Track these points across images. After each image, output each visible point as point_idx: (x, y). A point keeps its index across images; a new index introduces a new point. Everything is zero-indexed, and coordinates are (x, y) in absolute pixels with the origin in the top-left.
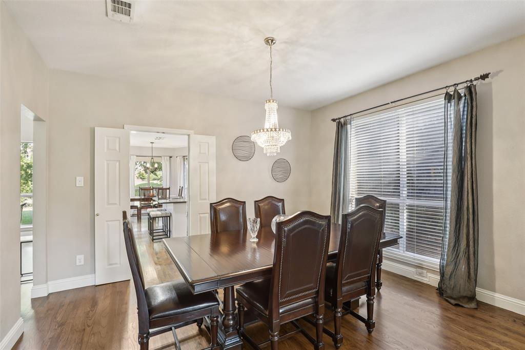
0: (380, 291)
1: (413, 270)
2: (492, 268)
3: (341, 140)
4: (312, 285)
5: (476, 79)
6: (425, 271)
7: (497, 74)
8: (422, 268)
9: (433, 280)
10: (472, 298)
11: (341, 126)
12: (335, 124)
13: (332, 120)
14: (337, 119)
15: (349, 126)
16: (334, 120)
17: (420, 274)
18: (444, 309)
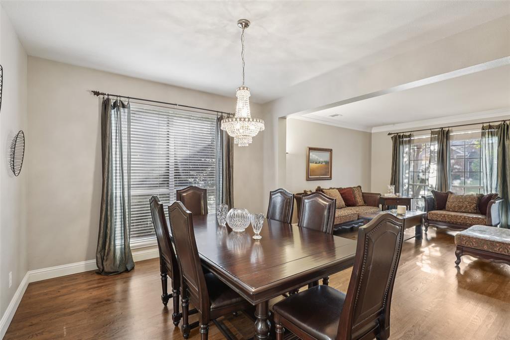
14: (104, 94)
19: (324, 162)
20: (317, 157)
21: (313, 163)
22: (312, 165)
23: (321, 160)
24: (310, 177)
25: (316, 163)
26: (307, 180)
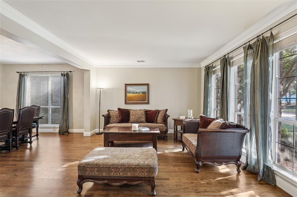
0: (38, 137)
1: (52, 129)
2: (73, 123)
3: (22, 82)
4: (7, 130)
5: (69, 72)
6: (56, 129)
7: (74, 71)
8: (55, 128)
9: (57, 131)
10: (67, 132)
11: (22, 76)
12: (18, 74)
13: (17, 72)
14: (19, 72)
15: (26, 77)
16: (18, 72)
17: (55, 130)
18: (60, 137)
19: (141, 92)
20: (134, 90)
21: (131, 93)
22: (129, 95)
23: (138, 91)
24: (127, 102)
25: (133, 93)
26: (125, 104)
